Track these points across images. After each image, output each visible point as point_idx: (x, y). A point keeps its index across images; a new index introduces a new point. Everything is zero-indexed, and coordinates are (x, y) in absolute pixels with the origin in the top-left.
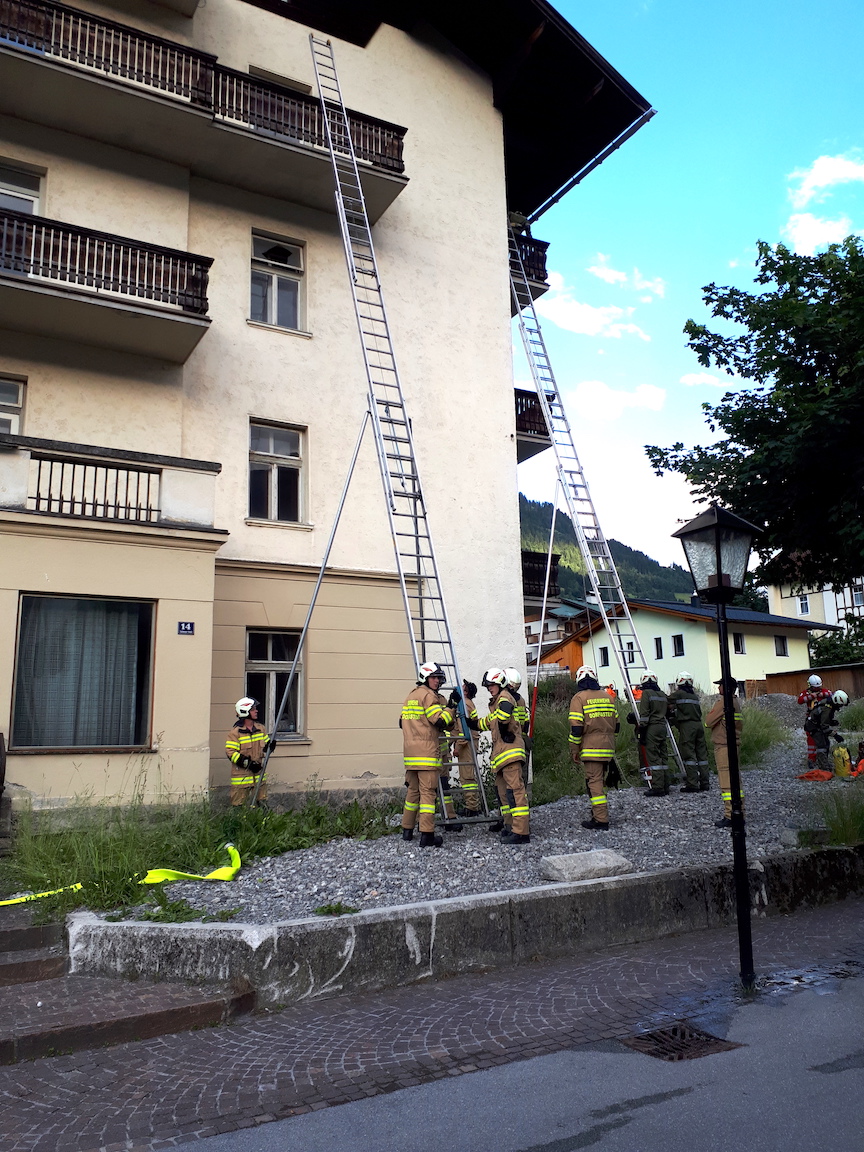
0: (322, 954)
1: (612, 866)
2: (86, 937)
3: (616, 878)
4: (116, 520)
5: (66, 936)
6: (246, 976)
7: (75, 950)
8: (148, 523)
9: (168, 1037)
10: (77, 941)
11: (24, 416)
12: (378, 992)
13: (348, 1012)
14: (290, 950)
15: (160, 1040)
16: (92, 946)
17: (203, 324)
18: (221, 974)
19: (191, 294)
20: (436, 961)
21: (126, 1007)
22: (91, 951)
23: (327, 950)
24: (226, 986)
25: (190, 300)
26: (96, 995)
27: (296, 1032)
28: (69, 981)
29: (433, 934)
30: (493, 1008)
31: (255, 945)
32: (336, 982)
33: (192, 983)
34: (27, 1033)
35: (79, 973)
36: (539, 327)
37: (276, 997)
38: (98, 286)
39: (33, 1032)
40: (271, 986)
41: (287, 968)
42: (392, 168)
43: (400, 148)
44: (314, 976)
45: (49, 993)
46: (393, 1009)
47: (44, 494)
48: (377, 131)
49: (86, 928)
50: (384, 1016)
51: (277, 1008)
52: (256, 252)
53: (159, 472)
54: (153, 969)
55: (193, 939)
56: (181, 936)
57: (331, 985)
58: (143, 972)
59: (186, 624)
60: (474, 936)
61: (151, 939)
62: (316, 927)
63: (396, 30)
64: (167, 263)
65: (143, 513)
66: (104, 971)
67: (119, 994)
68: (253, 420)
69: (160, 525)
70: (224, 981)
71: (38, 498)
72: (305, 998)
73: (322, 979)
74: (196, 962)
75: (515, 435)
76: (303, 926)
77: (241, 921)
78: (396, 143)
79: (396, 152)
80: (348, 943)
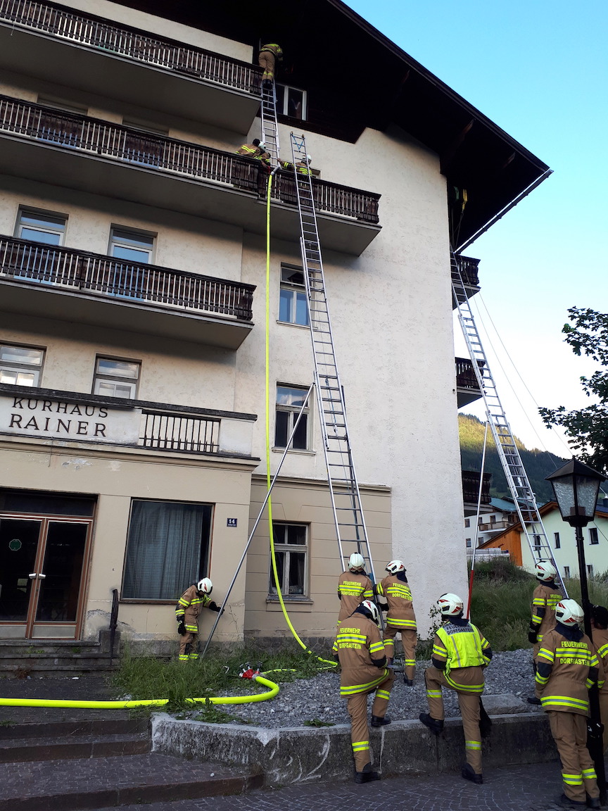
0: (308, 753)
1: (512, 706)
2: (162, 728)
3: (514, 715)
4: (192, 452)
5: (150, 727)
6: (259, 763)
7: (156, 736)
8: (211, 454)
9: (209, 799)
10: (157, 730)
11: (139, 384)
12: (344, 782)
13: (322, 794)
14: (287, 747)
15: (204, 800)
16: (166, 735)
17: (249, 326)
18: (243, 760)
19: (242, 308)
20: (385, 764)
21: (185, 777)
22: (165, 738)
23: (311, 750)
24: (246, 768)
25: (241, 312)
26: (167, 767)
27: (288, 803)
28: (151, 757)
29: (383, 745)
30: (419, 800)
31: (265, 742)
32: (316, 773)
33: (226, 765)
34: (125, 787)
35: (157, 752)
36: (472, 317)
37: (277, 779)
38: (186, 305)
39: (129, 787)
40: (275, 771)
41: (285, 759)
42: (371, 221)
43: (376, 208)
44: (303, 767)
45: (139, 763)
46: (352, 795)
47: (149, 436)
48: (361, 198)
49: (162, 722)
50: (346, 799)
51: (278, 787)
52: (283, 278)
53: (219, 421)
54: (202, 753)
55: (226, 735)
56: (219, 733)
57: (313, 774)
58: (196, 754)
59: (232, 520)
60: (411, 749)
61: (201, 733)
62: (304, 733)
63: (375, 131)
64: (228, 289)
65: (208, 447)
66: (172, 752)
67: (180, 768)
68: (279, 384)
69: (218, 455)
70: (245, 765)
71: (145, 439)
72: (296, 782)
73: (308, 769)
74: (228, 751)
75: (456, 389)
76: (296, 732)
77: (257, 726)
78: (373, 204)
79: (373, 210)
80: (325, 746)
